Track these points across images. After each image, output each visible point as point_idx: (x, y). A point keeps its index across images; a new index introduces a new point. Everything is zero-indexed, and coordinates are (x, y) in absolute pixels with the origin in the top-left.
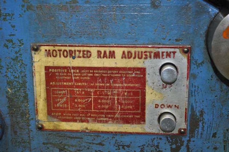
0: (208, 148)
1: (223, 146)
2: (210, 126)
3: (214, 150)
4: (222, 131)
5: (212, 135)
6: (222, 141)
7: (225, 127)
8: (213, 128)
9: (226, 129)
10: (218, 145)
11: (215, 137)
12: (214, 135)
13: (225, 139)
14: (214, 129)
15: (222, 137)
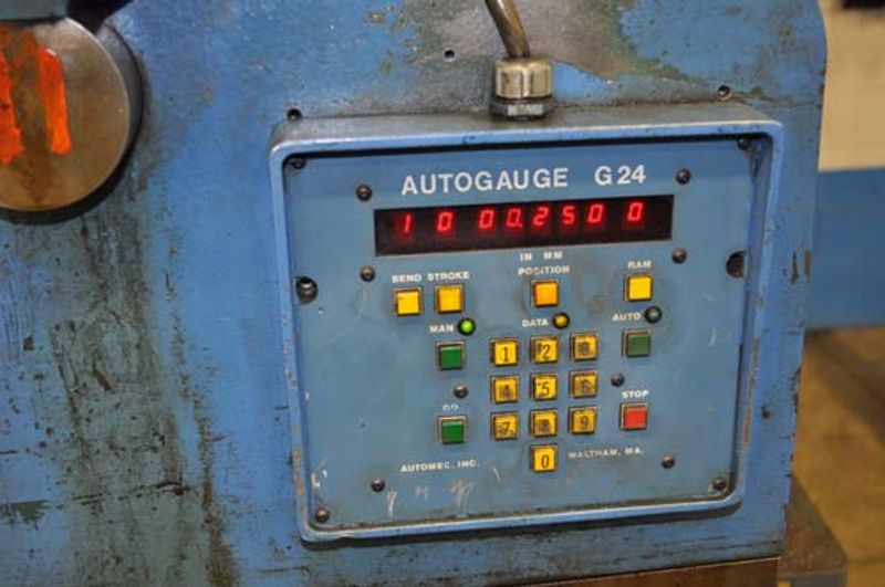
0: (21, 378)
1: (57, 370)
2: (11, 321)
3: (37, 381)
4: (44, 332)
5: (22, 346)
6: (51, 357)
7: (50, 321)
8: (20, 326)
9: (53, 325)
10: (43, 367)
11: (31, 349)
12: (28, 344)
13: (57, 351)
14: (23, 328)
15: (48, 348)
